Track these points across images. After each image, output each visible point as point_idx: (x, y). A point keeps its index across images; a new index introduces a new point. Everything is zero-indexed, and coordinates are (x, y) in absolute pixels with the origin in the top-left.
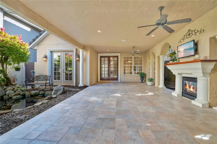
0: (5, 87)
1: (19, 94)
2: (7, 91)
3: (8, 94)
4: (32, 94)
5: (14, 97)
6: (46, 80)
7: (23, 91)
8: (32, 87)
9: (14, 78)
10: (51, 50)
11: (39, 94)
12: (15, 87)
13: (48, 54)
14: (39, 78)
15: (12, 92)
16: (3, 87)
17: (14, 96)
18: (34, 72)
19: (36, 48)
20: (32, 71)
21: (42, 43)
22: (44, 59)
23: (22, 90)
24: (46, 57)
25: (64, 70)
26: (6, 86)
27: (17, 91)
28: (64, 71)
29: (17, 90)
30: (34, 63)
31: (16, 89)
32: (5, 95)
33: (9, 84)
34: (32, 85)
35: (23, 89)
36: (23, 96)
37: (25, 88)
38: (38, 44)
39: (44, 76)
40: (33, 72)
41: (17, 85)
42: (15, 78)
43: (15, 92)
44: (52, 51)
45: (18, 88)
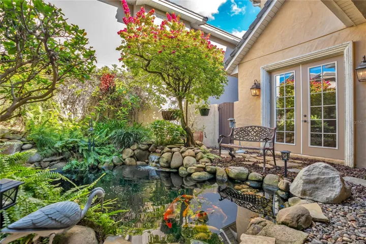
0: (183, 148)
1: (204, 169)
2: (185, 156)
3: (186, 165)
4: (232, 175)
5: (196, 175)
6: (266, 139)
7: (212, 162)
8: (230, 154)
9: (202, 132)
10: (268, 69)
11: (247, 179)
12: (199, 151)
13: (262, 79)
14: (245, 132)
15: (192, 162)
16: (181, 148)
17: (196, 171)
18: (233, 122)
19: (236, 72)
20: (230, 119)
21: (249, 58)
22: (254, 91)
23: (210, 159)
24: (257, 86)
25: (305, 116)
26: (185, 146)
27: (202, 160)
28: (305, 119)
29: (202, 158)
30: (233, 104)
31: (199, 156)
32: (182, 165)
33: (190, 143)
34: (231, 149)
35: (212, 156)
36: (212, 176)
37: (216, 156)
38: (239, 63)
39: (257, 128)
40: (231, 121)
41: (203, 147)
42: (204, 133)
43: (198, 161)
44: (271, 68)
45: (204, 153)
